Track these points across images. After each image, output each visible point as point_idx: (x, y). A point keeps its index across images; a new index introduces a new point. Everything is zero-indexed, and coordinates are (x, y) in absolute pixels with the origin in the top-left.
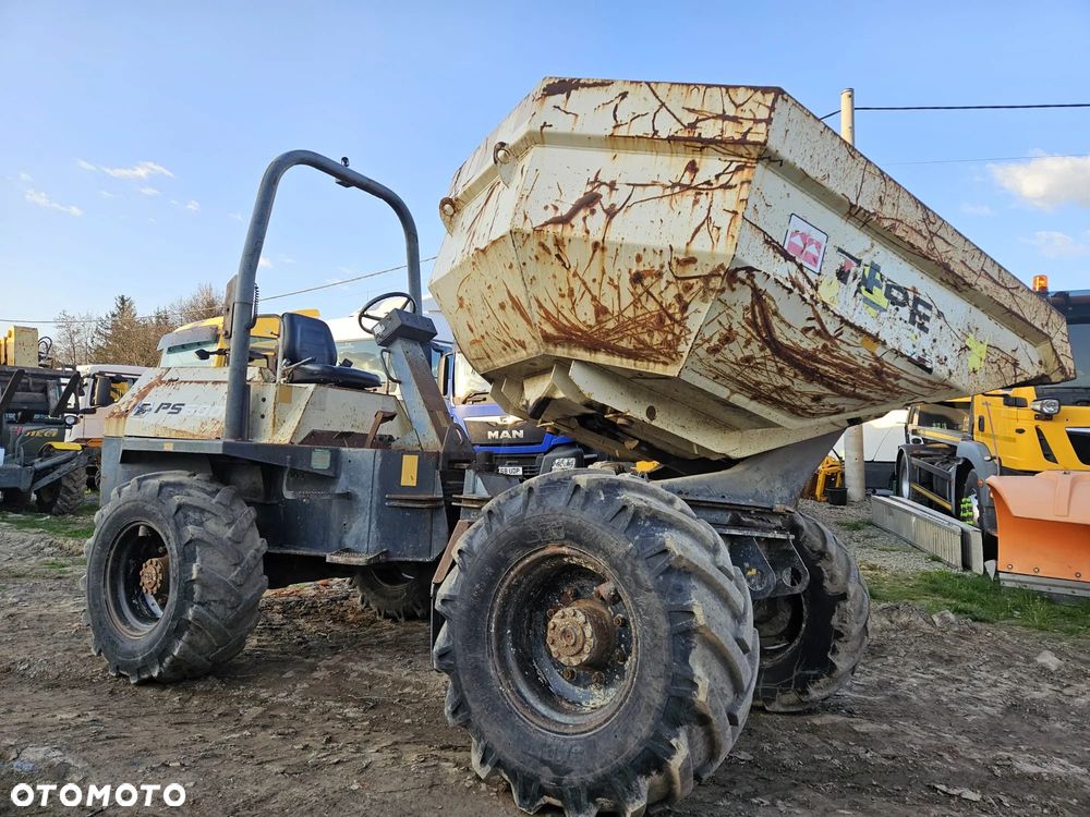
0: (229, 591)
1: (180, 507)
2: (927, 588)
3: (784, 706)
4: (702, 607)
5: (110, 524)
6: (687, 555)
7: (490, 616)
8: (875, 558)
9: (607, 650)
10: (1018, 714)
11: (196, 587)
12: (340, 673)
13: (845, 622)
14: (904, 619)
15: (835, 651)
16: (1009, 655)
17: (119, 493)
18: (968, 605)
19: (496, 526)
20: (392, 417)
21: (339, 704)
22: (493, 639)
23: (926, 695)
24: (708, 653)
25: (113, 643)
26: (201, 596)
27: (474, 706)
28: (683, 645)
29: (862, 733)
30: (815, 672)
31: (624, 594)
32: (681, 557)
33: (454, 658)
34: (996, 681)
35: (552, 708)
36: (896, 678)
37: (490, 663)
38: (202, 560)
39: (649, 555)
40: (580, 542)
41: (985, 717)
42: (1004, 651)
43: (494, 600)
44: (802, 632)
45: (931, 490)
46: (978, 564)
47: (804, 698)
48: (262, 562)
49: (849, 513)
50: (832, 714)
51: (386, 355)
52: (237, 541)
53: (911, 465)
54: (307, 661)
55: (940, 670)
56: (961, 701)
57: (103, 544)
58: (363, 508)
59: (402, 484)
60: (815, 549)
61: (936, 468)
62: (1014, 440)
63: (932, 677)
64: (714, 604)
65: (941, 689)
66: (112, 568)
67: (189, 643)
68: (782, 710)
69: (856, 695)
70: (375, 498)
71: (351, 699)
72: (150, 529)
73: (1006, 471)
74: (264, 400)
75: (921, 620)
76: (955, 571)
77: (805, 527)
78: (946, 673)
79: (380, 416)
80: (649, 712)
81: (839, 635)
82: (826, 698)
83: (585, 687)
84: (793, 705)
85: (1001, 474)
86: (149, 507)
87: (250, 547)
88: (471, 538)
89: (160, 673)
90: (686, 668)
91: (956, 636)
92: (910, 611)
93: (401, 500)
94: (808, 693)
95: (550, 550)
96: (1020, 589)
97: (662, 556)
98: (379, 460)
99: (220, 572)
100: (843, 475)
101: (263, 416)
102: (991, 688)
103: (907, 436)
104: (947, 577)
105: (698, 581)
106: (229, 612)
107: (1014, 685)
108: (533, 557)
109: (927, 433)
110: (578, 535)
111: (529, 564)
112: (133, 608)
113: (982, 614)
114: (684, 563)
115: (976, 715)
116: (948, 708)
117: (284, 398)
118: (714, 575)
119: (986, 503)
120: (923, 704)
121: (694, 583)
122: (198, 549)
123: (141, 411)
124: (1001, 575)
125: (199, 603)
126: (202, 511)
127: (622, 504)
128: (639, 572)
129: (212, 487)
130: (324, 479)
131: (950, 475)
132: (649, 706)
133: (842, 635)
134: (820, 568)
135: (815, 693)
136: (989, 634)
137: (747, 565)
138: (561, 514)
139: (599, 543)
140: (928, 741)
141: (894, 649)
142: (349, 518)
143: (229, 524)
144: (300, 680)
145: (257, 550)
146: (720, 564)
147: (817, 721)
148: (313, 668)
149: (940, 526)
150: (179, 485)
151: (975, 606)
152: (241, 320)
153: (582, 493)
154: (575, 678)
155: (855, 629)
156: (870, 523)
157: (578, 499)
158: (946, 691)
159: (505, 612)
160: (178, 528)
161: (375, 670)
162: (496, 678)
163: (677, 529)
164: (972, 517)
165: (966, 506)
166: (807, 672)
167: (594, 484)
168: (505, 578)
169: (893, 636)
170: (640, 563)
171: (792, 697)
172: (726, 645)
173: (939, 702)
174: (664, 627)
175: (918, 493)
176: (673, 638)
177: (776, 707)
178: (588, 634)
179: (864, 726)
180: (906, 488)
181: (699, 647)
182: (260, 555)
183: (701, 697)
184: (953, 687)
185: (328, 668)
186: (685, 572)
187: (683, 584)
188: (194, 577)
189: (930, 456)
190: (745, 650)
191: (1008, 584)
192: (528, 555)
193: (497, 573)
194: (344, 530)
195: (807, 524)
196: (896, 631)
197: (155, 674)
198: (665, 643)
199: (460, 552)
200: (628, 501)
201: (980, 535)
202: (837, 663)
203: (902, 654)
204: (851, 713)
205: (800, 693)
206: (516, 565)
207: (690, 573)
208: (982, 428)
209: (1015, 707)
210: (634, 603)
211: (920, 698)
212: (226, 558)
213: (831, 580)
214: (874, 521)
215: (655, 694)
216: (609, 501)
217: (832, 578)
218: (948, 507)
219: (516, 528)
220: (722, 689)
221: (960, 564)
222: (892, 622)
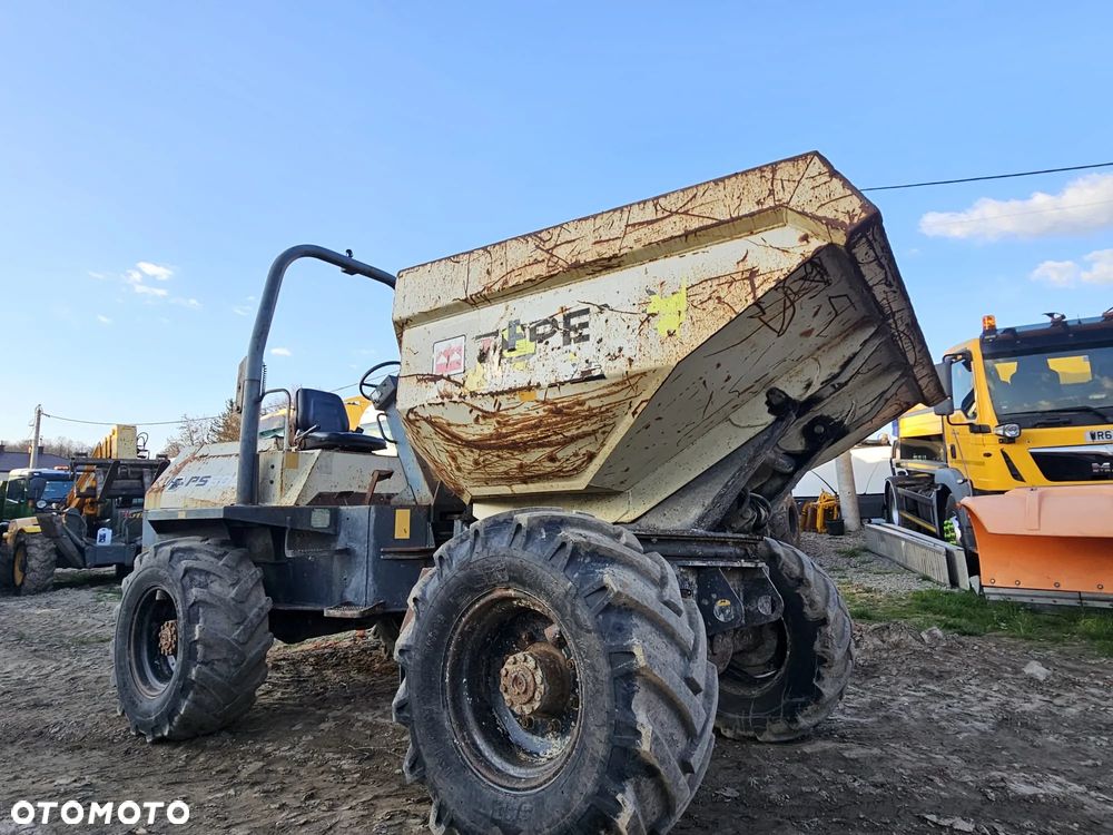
0: (232, 649)
1: (187, 571)
2: (919, 607)
3: (775, 735)
4: (643, 646)
5: (133, 590)
6: (627, 591)
7: (445, 665)
8: (871, 582)
9: (563, 695)
10: (1009, 728)
11: (199, 647)
12: (347, 723)
13: (827, 647)
14: (895, 638)
15: (820, 677)
16: (997, 667)
17: (141, 561)
18: (957, 620)
19: (446, 571)
20: (389, 475)
21: (339, 756)
22: (448, 690)
23: (917, 714)
24: (652, 696)
25: (134, 703)
26: (204, 656)
27: (428, 761)
28: (625, 689)
29: (852, 760)
30: (803, 700)
31: (567, 636)
32: (619, 594)
33: (410, 711)
34: (986, 695)
35: (508, 761)
36: (888, 697)
37: (445, 715)
38: (205, 622)
39: (587, 593)
40: (523, 583)
41: (977, 734)
42: (991, 663)
43: (448, 649)
44: (786, 660)
45: (918, 516)
46: (965, 580)
47: (794, 727)
48: (267, 618)
49: (848, 542)
50: (825, 739)
51: (383, 418)
52: (241, 600)
53: (898, 495)
54: (319, 712)
55: (931, 687)
56: (950, 718)
57: (128, 609)
58: (361, 563)
59: (396, 537)
60: (793, 576)
61: (920, 495)
62: (983, 464)
63: (923, 694)
64: (659, 642)
65: (932, 707)
66: (136, 631)
67: (194, 701)
68: (773, 739)
69: (849, 719)
70: (371, 552)
71: (350, 750)
72: (164, 592)
73: (977, 492)
74: (273, 467)
75: (910, 637)
76: (944, 589)
77: (782, 554)
78: (937, 689)
79: (376, 475)
80: (593, 765)
81: (822, 661)
82: (817, 725)
83: (543, 736)
84: (783, 734)
85: (974, 495)
86: (162, 572)
87: (255, 606)
88: (426, 585)
89: (170, 732)
90: (628, 714)
91: (945, 652)
92: (900, 629)
93: (395, 553)
94: (796, 721)
95: (498, 593)
96: (1005, 602)
97: (601, 593)
98: (373, 516)
99: (222, 631)
100: (839, 509)
101: (272, 482)
102: (980, 702)
103: (893, 469)
104: (936, 594)
105: (640, 618)
106: (233, 670)
107: (1005, 698)
108: (482, 601)
109: (909, 465)
110: (521, 577)
111: (479, 608)
112: (154, 667)
113: (970, 627)
114: (623, 600)
115: (968, 732)
116: (939, 727)
117: (292, 464)
118: (657, 610)
119: (965, 524)
120: (913, 723)
121: (635, 620)
122: (201, 610)
123: (175, 485)
124: (986, 590)
125: (202, 663)
126: (208, 573)
127: (561, 540)
128: (579, 612)
129: (221, 551)
130: (326, 537)
131: (931, 501)
132: (593, 759)
133: (826, 661)
134: (798, 594)
135: (804, 722)
136: (976, 648)
137: (714, 596)
138: (504, 555)
139: (540, 583)
140: (919, 764)
141: (887, 668)
142: (349, 574)
143: (233, 585)
144: (306, 733)
145: (261, 609)
146: (667, 598)
147: (808, 749)
148: (323, 719)
149: (927, 548)
150: (189, 550)
151: (964, 620)
152: (250, 396)
153: (524, 532)
154: (532, 726)
155: (839, 654)
156: (866, 550)
157: (520, 539)
158: (937, 708)
159: (459, 660)
160: (184, 590)
161: (379, 719)
162: (451, 730)
163: (619, 564)
164: (954, 538)
165: (948, 527)
166: (795, 700)
167: (535, 522)
168: (457, 625)
169: (885, 655)
170: (579, 602)
171: (781, 726)
172: (671, 687)
173: (931, 720)
174: (604, 670)
175: (907, 519)
176: (614, 683)
177: (767, 736)
178: (538, 680)
179: (855, 752)
180: (895, 515)
181: (642, 690)
182: (265, 612)
183: (645, 746)
184: (944, 703)
185: (335, 718)
186: (626, 609)
187: (623, 622)
188: (196, 638)
189: (914, 485)
190: (696, 689)
191: (992, 598)
192: (478, 600)
193: (448, 621)
194: (345, 584)
195: (784, 552)
196: (888, 650)
197: (166, 733)
198: (606, 689)
199: (415, 600)
200: (566, 537)
201: (963, 553)
202: (823, 690)
203: (894, 673)
204: (843, 738)
205: (790, 721)
206: (467, 610)
207: (631, 610)
208: (954, 456)
209: (1007, 721)
210: (577, 645)
211: (912, 717)
212: (228, 618)
213: (811, 606)
214: (870, 548)
215: (599, 747)
216: (550, 538)
217: (812, 604)
218: (934, 530)
219: (463, 572)
220: (672, 735)
221: (948, 581)
222: (883, 642)
